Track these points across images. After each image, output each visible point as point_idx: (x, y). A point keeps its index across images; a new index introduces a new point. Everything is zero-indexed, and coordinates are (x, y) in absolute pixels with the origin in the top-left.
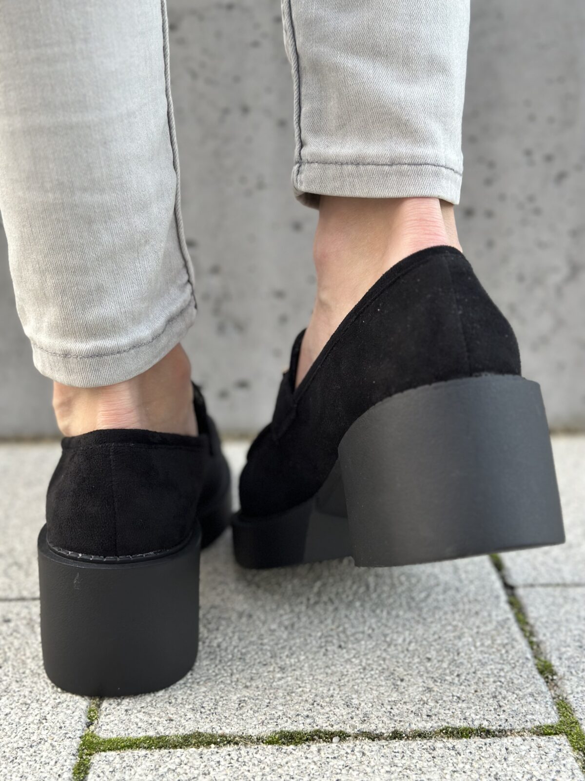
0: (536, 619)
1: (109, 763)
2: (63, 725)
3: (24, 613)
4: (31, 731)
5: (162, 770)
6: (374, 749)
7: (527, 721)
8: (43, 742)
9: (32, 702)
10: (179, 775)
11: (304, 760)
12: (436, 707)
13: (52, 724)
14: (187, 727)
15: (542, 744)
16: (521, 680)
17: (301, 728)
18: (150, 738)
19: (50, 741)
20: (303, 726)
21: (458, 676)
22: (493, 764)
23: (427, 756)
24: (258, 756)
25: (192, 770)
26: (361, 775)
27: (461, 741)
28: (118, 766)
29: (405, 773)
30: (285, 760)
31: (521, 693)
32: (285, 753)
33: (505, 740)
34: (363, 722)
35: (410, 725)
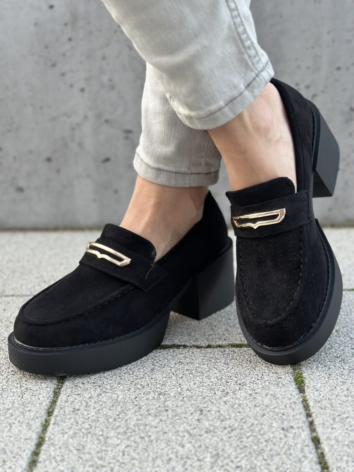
6: (198, 351)
11: (166, 355)
12: (229, 336)
23: (221, 353)
26: (191, 360)
27: (237, 348)
29: (210, 359)
30: (159, 355)
32: (159, 352)
34: (195, 341)
35: (216, 343)
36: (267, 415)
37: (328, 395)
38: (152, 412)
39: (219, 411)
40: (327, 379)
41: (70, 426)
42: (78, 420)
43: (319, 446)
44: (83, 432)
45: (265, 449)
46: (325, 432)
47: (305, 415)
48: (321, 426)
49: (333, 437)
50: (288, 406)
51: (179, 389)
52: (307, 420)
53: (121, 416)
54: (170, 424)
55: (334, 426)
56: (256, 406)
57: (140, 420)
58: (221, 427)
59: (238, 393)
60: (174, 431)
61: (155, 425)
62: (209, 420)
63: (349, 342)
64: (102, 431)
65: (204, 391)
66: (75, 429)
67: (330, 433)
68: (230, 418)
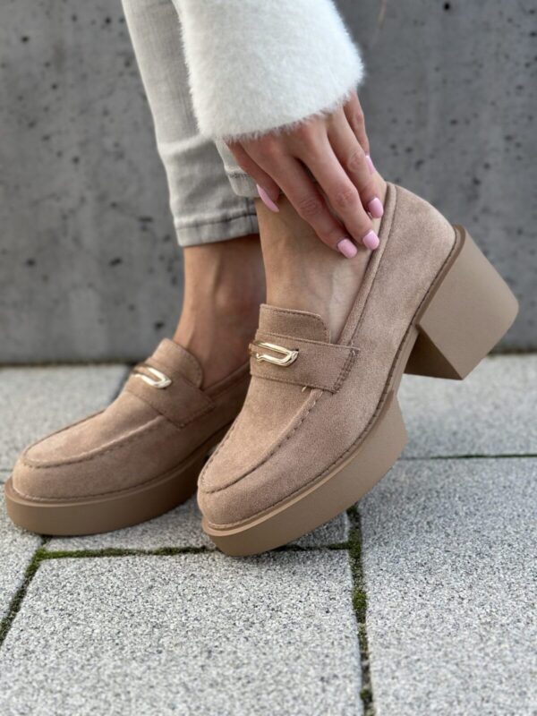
1: (50, 565)
6: (221, 558)
8: (11, 553)
10: (93, 571)
11: (174, 564)
14: (105, 545)
15: (332, 555)
18: (80, 551)
19: (15, 553)
20: (179, 545)
24: (146, 561)
25: (102, 569)
26: (208, 571)
28: (56, 567)
30: (162, 564)
32: (164, 560)
33: (308, 552)
36: (304, 657)
37: (396, 626)
38: (139, 654)
39: (235, 652)
40: (400, 600)
41: (17, 677)
42: (29, 669)
43: (371, 705)
44: (34, 687)
45: (291, 710)
46: (381, 683)
47: (359, 656)
48: (377, 674)
49: (391, 692)
50: (336, 643)
51: (183, 619)
52: (361, 665)
53: (92, 662)
54: (161, 674)
55: (397, 674)
56: (290, 643)
57: (120, 667)
58: (233, 677)
59: (268, 624)
60: (165, 684)
61: (139, 676)
62: (219, 667)
63: (444, 541)
64: (62, 684)
65: (219, 620)
66: (23, 682)
67: (389, 684)
68: (249, 664)
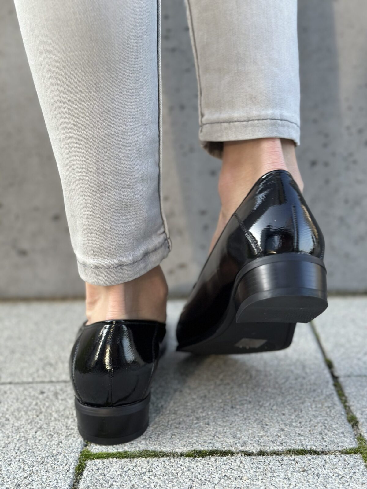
0: (349, 394)
1: (96, 465)
2: (71, 445)
3: (52, 388)
4: (53, 448)
5: (125, 469)
6: (247, 460)
7: (338, 447)
8: (59, 454)
9: (55, 434)
10: (135, 471)
11: (206, 465)
12: (285, 439)
13: (65, 445)
14: (141, 447)
15: (346, 459)
16: (337, 426)
17: (206, 448)
18: (119, 453)
19: (63, 454)
20: (207, 447)
21: (300, 423)
22: (317, 469)
23: (278, 463)
24: (180, 463)
25: (143, 469)
26: (239, 473)
27: (299, 456)
28: (101, 467)
29: (264, 472)
30: (196, 465)
31: (336, 432)
32: (196, 461)
33: (324, 456)
34: (242, 446)
35: (269, 448)
